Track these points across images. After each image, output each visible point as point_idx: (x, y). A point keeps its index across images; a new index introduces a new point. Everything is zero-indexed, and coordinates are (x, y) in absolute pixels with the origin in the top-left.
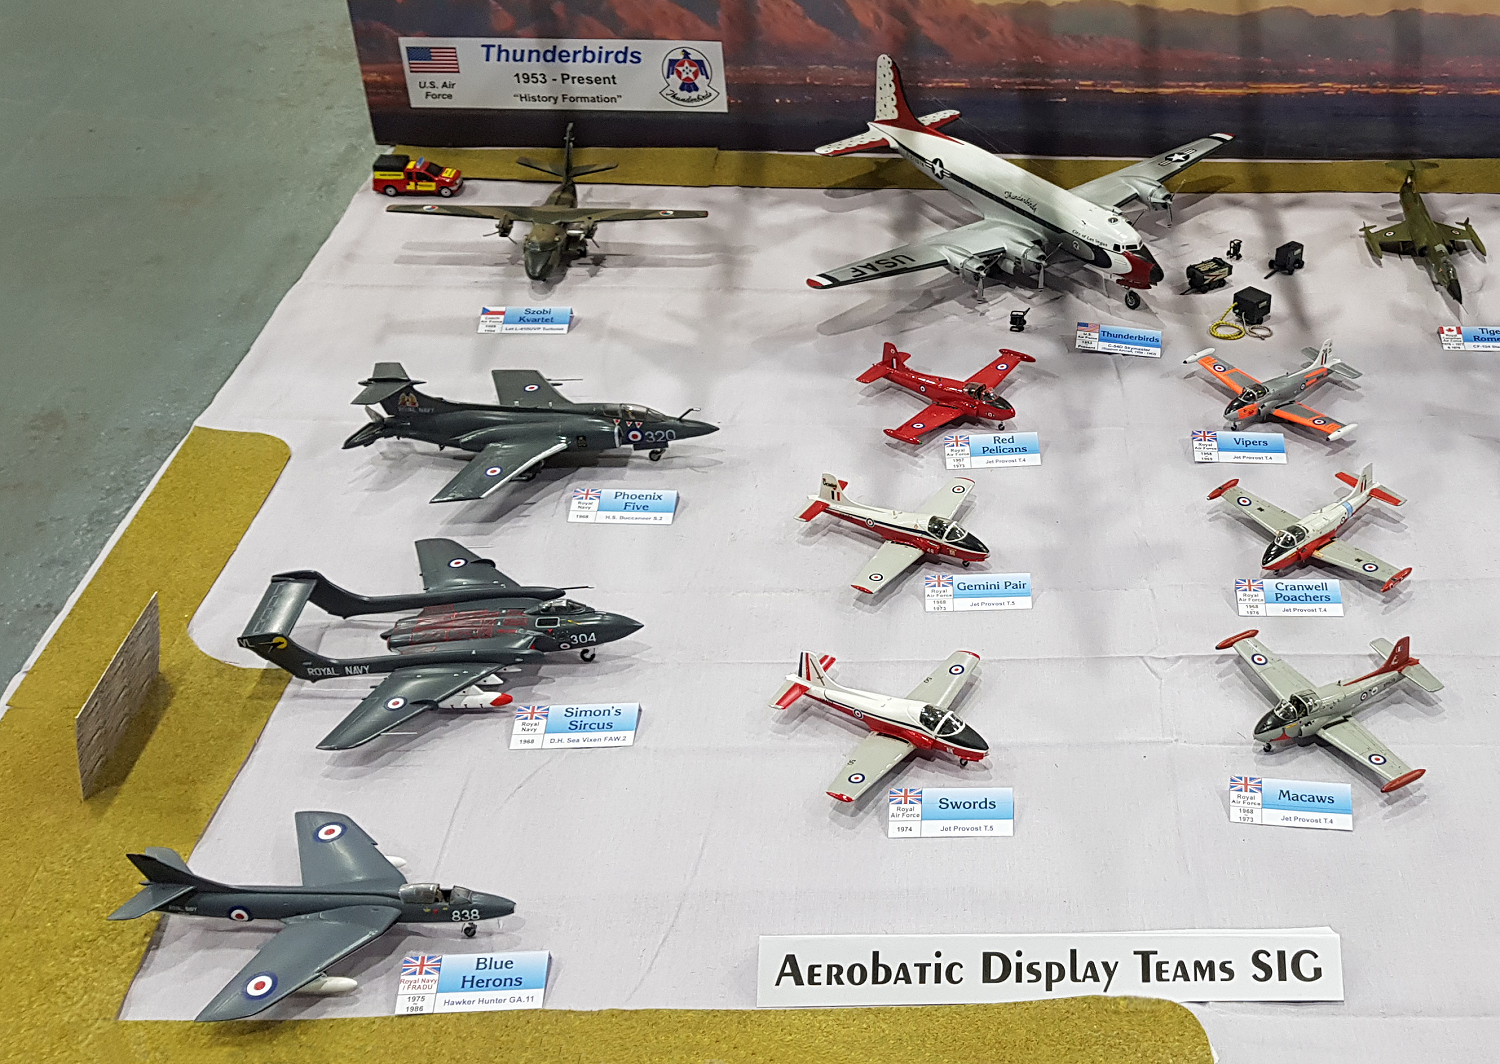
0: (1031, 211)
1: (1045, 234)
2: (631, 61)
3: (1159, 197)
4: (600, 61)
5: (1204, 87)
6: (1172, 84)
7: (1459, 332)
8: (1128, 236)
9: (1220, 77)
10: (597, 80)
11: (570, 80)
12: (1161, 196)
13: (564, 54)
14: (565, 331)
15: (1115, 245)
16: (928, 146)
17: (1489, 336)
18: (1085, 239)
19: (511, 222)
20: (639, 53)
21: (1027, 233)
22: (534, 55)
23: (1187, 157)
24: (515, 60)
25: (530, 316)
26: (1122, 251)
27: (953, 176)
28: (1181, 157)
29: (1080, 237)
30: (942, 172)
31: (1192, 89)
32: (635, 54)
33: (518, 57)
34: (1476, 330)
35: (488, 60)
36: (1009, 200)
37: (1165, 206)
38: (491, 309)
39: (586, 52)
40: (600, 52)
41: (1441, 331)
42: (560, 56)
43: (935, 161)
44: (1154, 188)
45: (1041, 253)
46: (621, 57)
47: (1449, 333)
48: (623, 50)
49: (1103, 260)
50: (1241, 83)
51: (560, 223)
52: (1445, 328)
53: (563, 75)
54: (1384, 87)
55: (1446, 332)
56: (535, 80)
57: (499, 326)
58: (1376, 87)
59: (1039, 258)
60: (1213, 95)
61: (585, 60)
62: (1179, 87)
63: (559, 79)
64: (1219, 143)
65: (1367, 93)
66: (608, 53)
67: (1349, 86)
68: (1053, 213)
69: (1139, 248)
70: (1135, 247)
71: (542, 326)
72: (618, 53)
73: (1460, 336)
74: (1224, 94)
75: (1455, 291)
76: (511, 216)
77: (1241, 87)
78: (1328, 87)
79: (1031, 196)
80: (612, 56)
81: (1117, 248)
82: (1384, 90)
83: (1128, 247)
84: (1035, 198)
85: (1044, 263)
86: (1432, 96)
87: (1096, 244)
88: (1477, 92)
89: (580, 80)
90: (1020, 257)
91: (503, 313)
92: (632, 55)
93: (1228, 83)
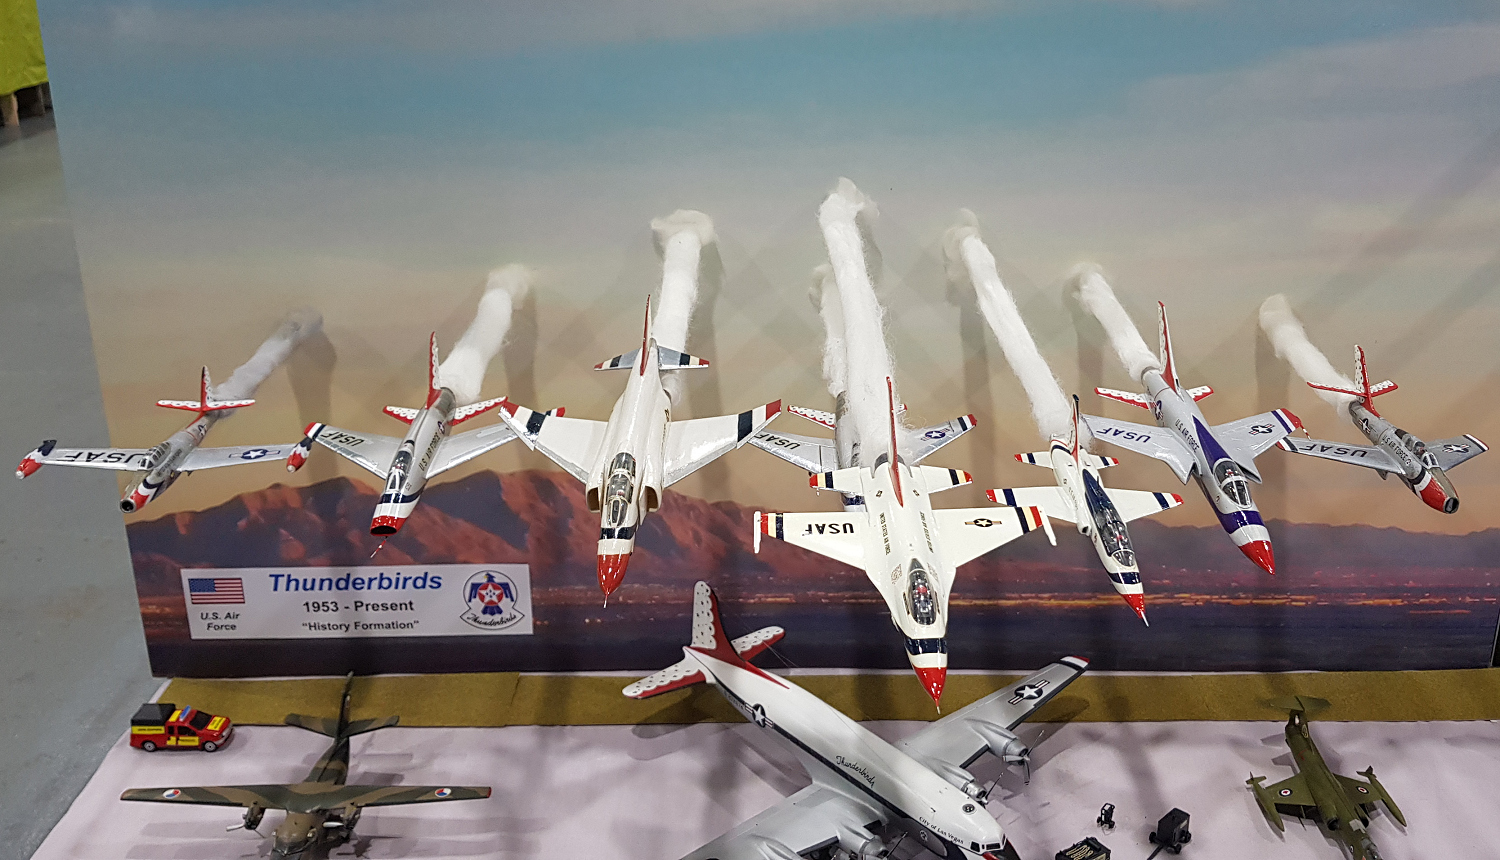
0: (869, 786)
1: (885, 813)
2: (431, 587)
3: (1014, 751)
4: (396, 587)
5: (1050, 599)
6: (1013, 595)
8: (986, 830)
9: (1065, 588)
10: (393, 607)
11: (364, 607)
12: (1017, 750)
13: (359, 581)
15: (973, 843)
16: (749, 686)
18: (935, 831)
19: (262, 811)
20: (439, 578)
21: (864, 811)
22: (326, 583)
23: (1040, 692)
24: (305, 589)
26: (982, 851)
27: (776, 727)
28: (1032, 692)
29: (929, 827)
30: (764, 720)
31: (1036, 601)
32: (436, 580)
35: (275, 589)
37: (1022, 762)
39: (382, 579)
40: (398, 579)
42: (354, 584)
43: (756, 707)
44: (1007, 741)
46: (420, 583)
48: (422, 576)
50: (1090, 594)
51: (318, 811)
53: (356, 603)
54: (1246, 598)
56: (326, 608)
58: (1239, 598)
60: (1060, 606)
61: (380, 587)
62: (1021, 598)
63: (353, 607)
65: (1229, 604)
66: (406, 580)
67: (1208, 597)
69: (1001, 848)
70: (998, 846)
72: (417, 578)
74: (1071, 606)
76: (263, 801)
77: (1089, 598)
78: (1186, 599)
79: (871, 763)
80: (410, 583)
81: (975, 847)
82: (1248, 601)
83: (989, 847)
84: (876, 768)
86: (1299, 607)
87: (950, 839)
88: (1350, 602)
89: (375, 607)
90: (857, 852)
92: (432, 580)
93: (1075, 594)
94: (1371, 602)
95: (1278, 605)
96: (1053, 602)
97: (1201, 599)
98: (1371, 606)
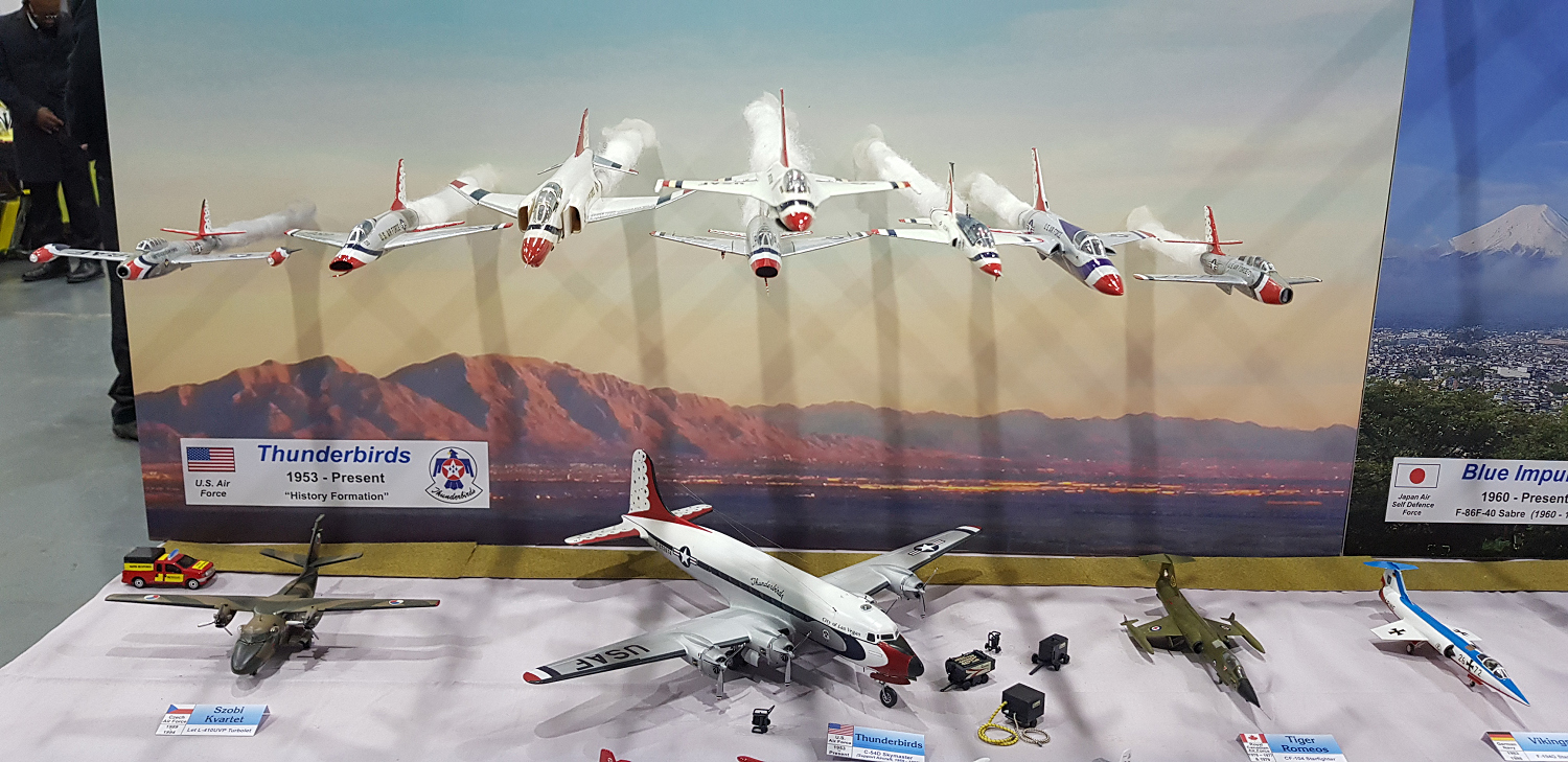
0: (779, 599)
1: (793, 622)
2: (401, 461)
3: (911, 585)
4: (370, 461)
5: (948, 484)
6: (916, 481)
7: (1264, 741)
8: (881, 623)
9: (961, 474)
10: (366, 479)
11: (341, 478)
12: (914, 584)
13: (337, 454)
14: (252, 733)
15: (869, 635)
16: (677, 535)
17: (1298, 745)
18: (836, 628)
19: (233, 612)
20: (409, 453)
21: (774, 622)
22: (308, 455)
23: (936, 548)
24: (289, 460)
25: (220, 716)
26: (877, 641)
27: (700, 564)
28: (930, 548)
29: (831, 625)
30: (689, 560)
31: (936, 486)
32: (405, 455)
33: (292, 457)
34: (1282, 738)
35: (263, 459)
36: (755, 587)
37: (918, 595)
38: (179, 707)
39: (357, 452)
40: (371, 453)
41: (1241, 740)
42: (333, 456)
43: (682, 550)
44: (905, 576)
45: (788, 643)
46: (391, 457)
47: (1253, 741)
48: (394, 451)
49: (856, 652)
50: (982, 481)
51: (283, 613)
52: (1247, 736)
53: (333, 473)
54: (1123, 487)
55: (1249, 740)
56: (307, 479)
57: (181, 727)
58: (1115, 486)
59: (786, 648)
60: (956, 492)
61: (356, 459)
62: (923, 484)
63: (330, 477)
64: (968, 535)
65: (1106, 491)
66: (378, 453)
67: (1088, 485)
68: (801, 599)
69: (895, 639)
70: (891, 636)
71: (228, 727)
72: (389, 453)
73: (1265, 745)
74: (967, 491)
75: (1246, 692)
77: (983, 485)
78: (1069, 486)
79: (777, 582)
80: (382, 456)
81: (871, 637)
82: (1123, 490)
83: (883, 637)
84: (782, 585)
85: (790, 653)
86: (1169, 495)
87: (848, 633)
88: (1214, 492)
89: (350, 479)
90: (765, 648)
91: (190, 711)
92: (402, 455)
93: (970, 480)
94: (1232, 492)
95: (1150, 493)
96: (951, 488)
97: (1081, 487)
98: (1233, 496)
